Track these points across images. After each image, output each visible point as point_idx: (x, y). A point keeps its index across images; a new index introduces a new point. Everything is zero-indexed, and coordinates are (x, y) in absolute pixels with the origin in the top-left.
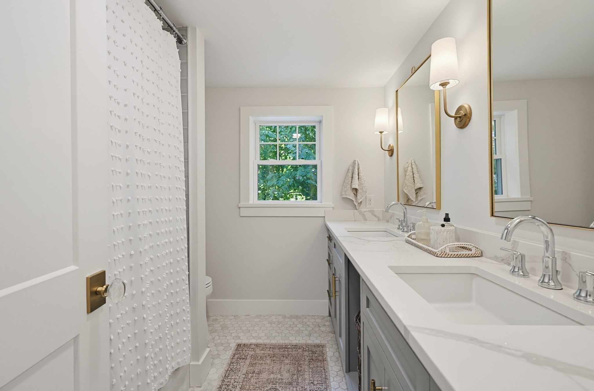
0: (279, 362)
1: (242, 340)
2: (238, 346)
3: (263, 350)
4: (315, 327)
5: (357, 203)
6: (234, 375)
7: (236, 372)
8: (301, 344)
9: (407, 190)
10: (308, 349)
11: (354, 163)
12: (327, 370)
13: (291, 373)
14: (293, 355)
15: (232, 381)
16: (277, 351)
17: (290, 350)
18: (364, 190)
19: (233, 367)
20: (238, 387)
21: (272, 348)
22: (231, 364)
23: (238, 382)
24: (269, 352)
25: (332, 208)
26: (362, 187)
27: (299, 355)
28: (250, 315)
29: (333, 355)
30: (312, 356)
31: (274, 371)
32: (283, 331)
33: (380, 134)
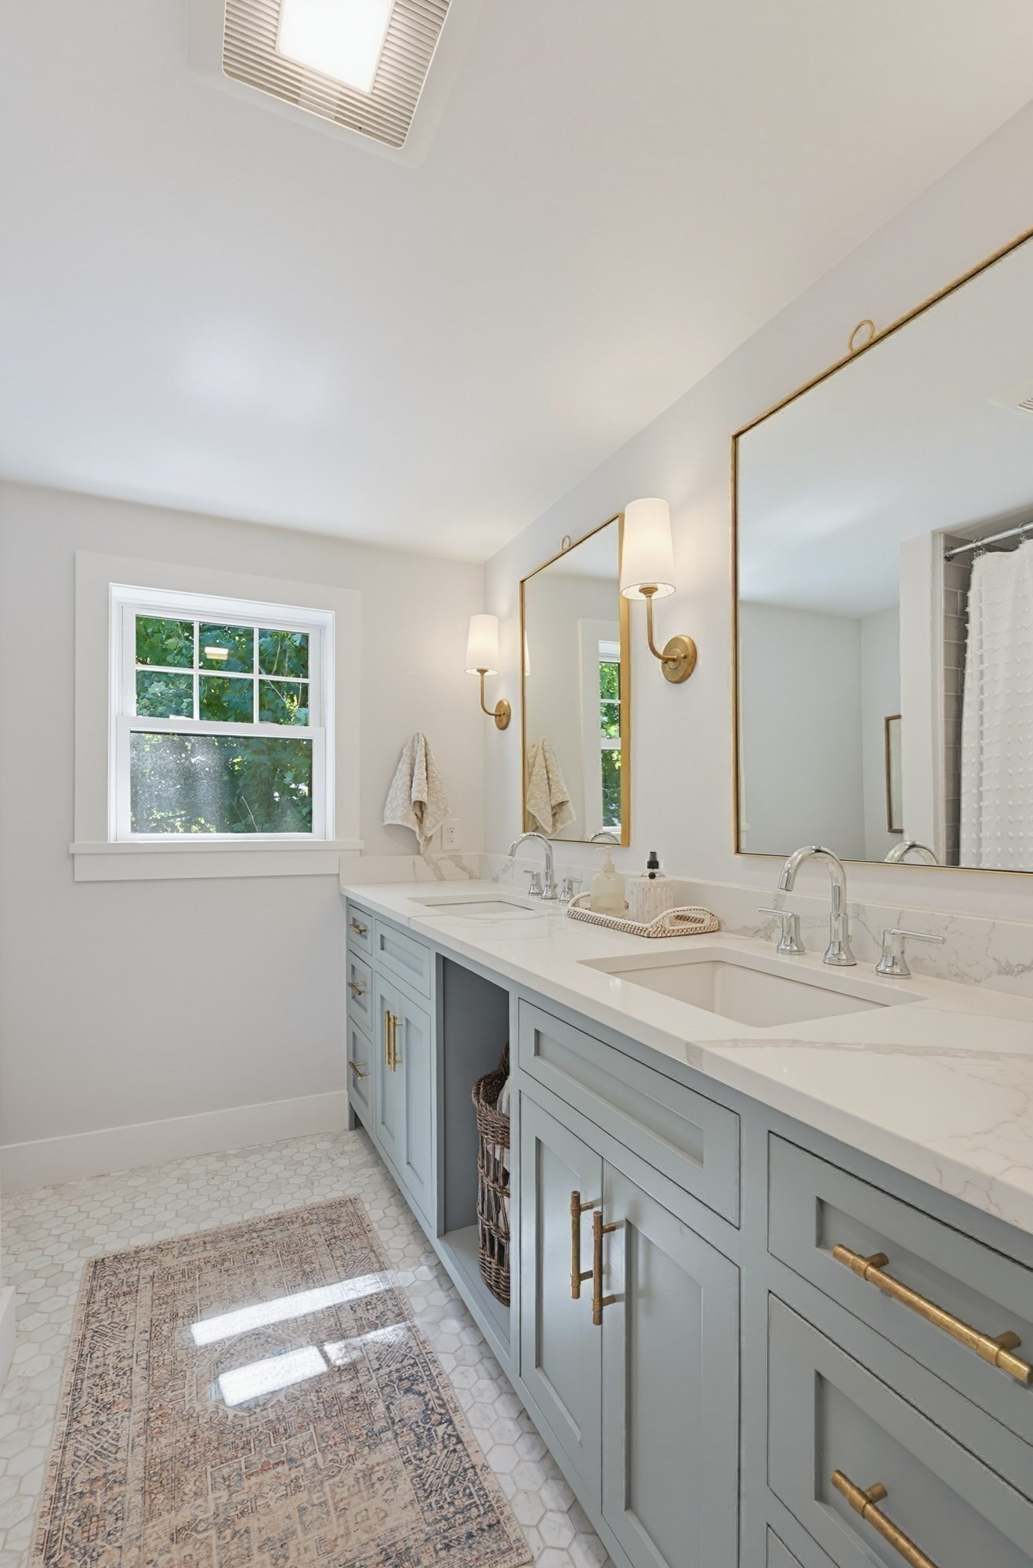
0: (243, 1270)
1: (104, 1245)
2: (95, 1267)
3: (185, 1255)
4: (321, 1162)
5: (424, 838)
6: (112, 1345)
7: (116, 1333)
8: (293, 1212)
9: (536, 808)
10: (315, 1217)
11: (415, 739)
12: (379, 1251)
13: (288, 1283)
14: (281, 1242)
15: (112, 1360)
16: (227, 1245)
17: (264, 1233)
18: (442, 806)
19: (98, 1324)
20: (136, 1369)
21: (212, 1242)
22: (90, 1318)
23: (132, 1357)
24: (205, 1254)
25: (359, 853)
26: (437, 798)
27: (295, 1239)
28: (108, 1175)
29: (383, 1215)
30: (332, 1231)
31: (237, 1295)
32: (229, 1191)
33: (479, 674)
